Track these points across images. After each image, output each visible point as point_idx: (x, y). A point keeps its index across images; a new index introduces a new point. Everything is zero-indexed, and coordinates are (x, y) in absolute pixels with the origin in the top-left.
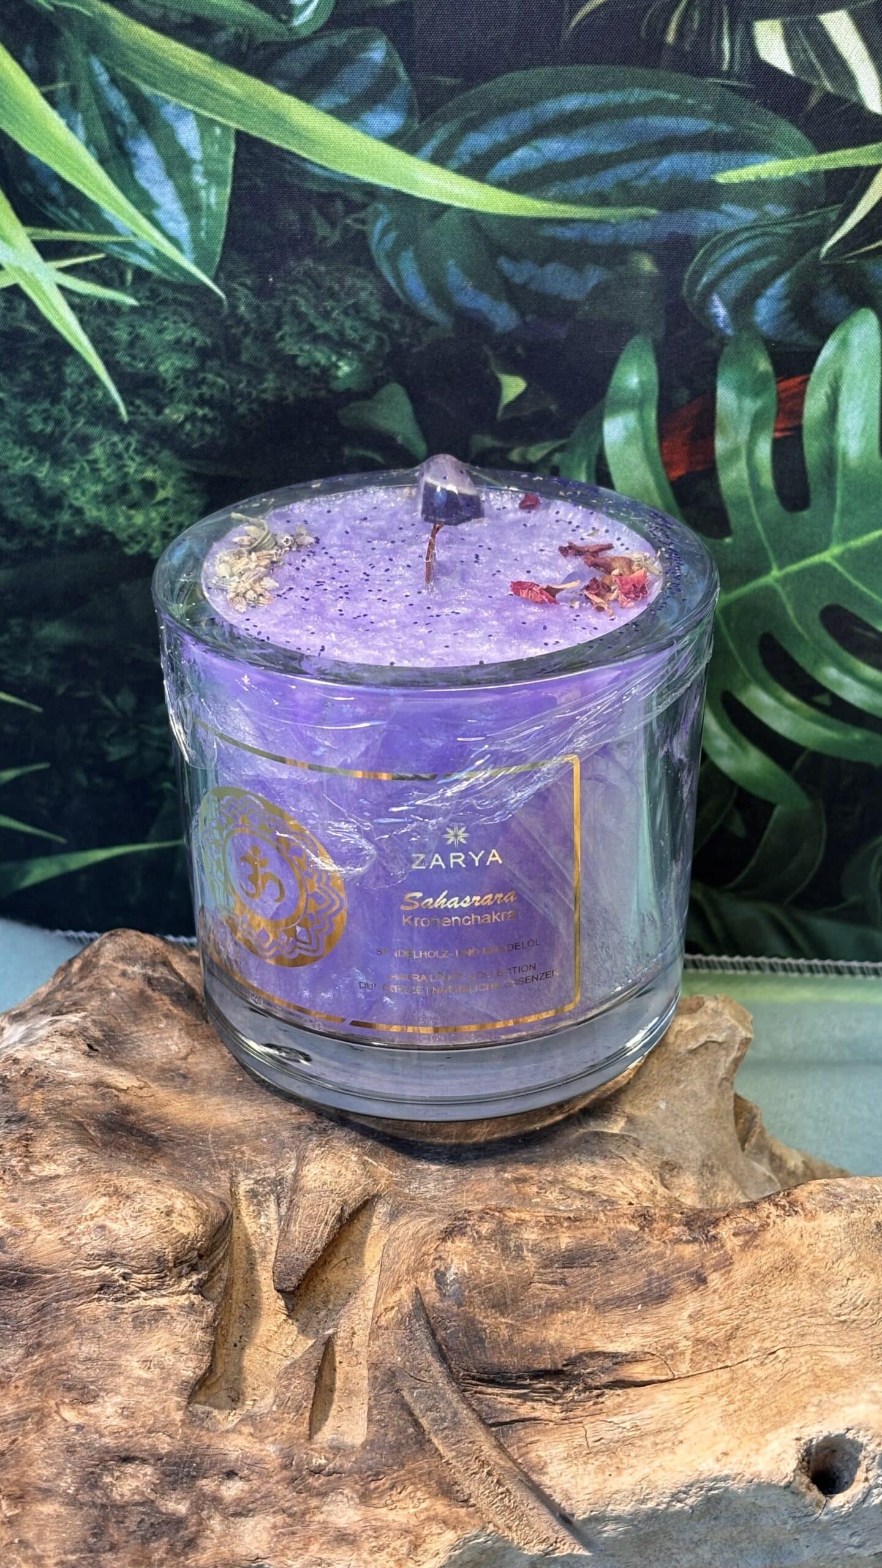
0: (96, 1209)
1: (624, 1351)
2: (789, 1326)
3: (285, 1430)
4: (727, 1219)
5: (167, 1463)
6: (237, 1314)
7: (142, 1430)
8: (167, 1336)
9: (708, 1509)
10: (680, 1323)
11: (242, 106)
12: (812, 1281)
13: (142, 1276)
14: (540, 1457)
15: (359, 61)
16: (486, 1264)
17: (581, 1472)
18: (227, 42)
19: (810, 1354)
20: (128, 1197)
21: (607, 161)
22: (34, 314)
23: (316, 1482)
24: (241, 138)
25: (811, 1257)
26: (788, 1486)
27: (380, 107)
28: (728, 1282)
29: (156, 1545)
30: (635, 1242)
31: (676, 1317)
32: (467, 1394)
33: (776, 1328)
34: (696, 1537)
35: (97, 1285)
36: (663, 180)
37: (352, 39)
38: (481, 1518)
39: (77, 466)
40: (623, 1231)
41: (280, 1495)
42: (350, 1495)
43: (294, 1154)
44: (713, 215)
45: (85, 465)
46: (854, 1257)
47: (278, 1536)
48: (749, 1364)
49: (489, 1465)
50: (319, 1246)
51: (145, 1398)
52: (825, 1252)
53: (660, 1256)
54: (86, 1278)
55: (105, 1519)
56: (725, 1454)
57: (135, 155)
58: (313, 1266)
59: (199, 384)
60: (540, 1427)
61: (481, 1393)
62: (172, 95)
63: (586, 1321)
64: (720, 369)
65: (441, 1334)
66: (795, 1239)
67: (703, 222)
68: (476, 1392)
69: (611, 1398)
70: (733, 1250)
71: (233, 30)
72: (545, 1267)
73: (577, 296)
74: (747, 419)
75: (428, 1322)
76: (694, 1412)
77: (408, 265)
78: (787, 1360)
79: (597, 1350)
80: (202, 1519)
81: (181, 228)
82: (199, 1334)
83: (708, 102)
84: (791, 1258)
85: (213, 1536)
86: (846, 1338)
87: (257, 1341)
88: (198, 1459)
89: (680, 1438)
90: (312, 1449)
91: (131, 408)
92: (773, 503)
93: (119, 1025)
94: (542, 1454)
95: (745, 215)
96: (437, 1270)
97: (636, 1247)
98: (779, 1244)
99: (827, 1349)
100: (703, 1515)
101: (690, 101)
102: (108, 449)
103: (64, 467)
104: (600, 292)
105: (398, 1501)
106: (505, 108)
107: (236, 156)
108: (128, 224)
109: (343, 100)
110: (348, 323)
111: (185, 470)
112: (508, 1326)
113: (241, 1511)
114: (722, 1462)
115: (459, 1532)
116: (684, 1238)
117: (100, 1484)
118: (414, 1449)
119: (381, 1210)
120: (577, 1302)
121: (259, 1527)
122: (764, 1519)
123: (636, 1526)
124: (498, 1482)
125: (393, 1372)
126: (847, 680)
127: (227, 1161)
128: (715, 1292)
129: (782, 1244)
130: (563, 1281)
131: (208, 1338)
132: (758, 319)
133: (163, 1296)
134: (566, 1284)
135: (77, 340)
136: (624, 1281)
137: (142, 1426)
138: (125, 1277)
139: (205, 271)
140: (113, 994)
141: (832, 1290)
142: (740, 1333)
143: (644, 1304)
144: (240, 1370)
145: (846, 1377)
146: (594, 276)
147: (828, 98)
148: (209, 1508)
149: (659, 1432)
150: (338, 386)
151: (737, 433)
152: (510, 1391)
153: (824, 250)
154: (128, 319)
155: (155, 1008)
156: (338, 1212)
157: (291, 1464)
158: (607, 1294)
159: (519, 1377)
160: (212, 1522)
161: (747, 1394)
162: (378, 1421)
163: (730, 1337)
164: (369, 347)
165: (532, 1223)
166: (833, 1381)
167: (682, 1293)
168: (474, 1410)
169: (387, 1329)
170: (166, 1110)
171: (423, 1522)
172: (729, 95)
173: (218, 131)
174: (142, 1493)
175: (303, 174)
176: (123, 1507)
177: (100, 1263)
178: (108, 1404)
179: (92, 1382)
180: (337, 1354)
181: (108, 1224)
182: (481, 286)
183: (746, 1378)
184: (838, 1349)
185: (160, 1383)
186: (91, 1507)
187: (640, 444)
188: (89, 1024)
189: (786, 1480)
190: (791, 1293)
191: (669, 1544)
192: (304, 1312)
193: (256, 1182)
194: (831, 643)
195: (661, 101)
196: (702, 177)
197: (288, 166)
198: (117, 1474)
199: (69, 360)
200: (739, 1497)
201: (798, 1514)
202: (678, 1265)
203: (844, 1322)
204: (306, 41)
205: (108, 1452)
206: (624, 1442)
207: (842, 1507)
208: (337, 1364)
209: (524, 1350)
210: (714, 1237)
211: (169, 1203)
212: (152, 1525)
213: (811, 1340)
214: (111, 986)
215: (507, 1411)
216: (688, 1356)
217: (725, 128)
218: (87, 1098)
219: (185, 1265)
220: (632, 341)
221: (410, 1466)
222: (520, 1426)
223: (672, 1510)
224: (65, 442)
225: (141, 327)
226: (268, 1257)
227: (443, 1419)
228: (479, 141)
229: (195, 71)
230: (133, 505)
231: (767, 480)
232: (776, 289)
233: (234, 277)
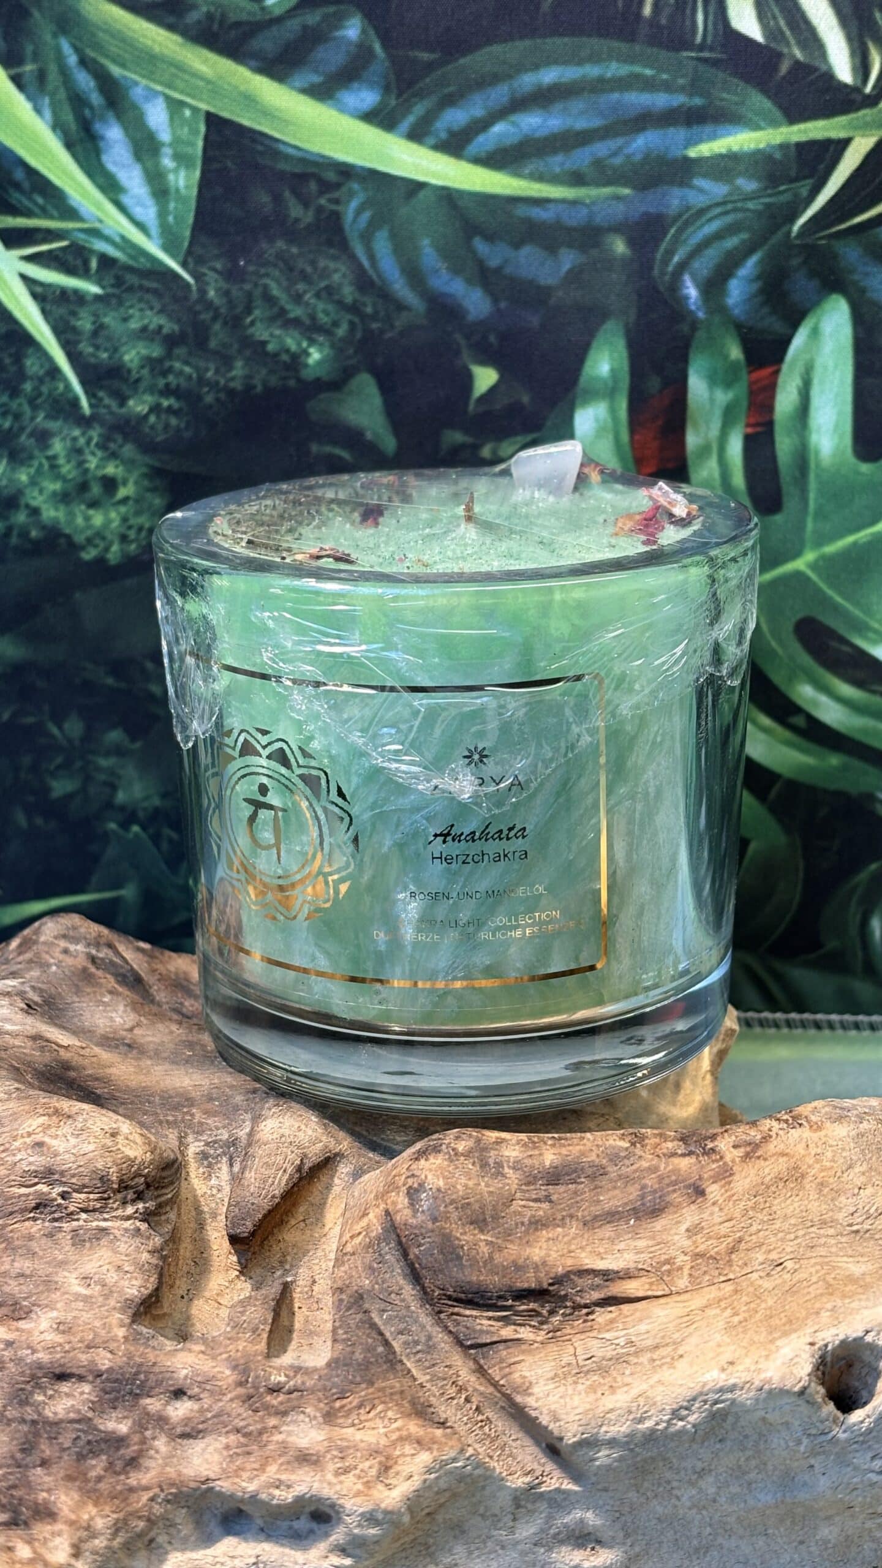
0: (33, 1127)
1: (616, 1269)
2: (796, 1237)
3: (240, 1348)
4: (726, 1134)
5: (108, 1380)
6: (185, 1269)
7: (80, 1345)
8: (110, 1254)
9: (713, 1428)
10: (676, 1238)
11: (213, 88)
12: (821, 1191)
13: (83, 1196)
14: (525, 1377)
15: (335, 38)
16: (463, 1180)
17: (570, 1392)
18: (199, 22)
19: (822, 1265)
20: (69, 1117)
21: (583, 138)
23: (274, 1400)
24: (212, 119)
25: (818, 1166)
26: (802, 1392)
27: (356, 85)
28: (729, 1193)
29: (94, 1462)
30: (627, 1157)
31: (672, 1232)
32: (442, 1316)
33: (782, 1240)
34: (699, 1465)
35: (33, 1205)
36: (638, 157)
37: (326, 17)
38: (459, 1440)
39: (36, 463)
40: (614, 1148)
41: (234, 1414)
42: (312, 1414)
43: (248, 1116)
44: (686, 191)
45: (44, 461)
46: (865, 1167)
47: (231, 1456)
48: (755, 1276)
49: (467, 1390)
50: (277, 1192)
51: (84, 1313)
52: (833, 1161)
53: (654, 1169)
54: (20, 1196)
55: (37, 1434)
56: (732, 1363)
57: (102, 138)
58: (270, 1212)
59: (162, 372)
60: (524, 1347)
61: (458, 1314)
62: (143, 76)
63: (574, 1238)
64: (691, 356)
65: (414, 1251)
66: (801, 1149)
67: (675, 199)
68: (453, 1314)
69: (601, 1316)
70: (733, 1161)
71: (204, 9)
72: (528, 1184)
73: (551, 281)
74: (719, 410)
75: (400, 1243)
76: (694, 1326)
77: (382, 245)
78: (796, 1271)
79: (586, 1267)
80: (145, 1438)
81: (148, 212)
82: (145, 1256)
83: (682, 76)
84: (796, 1168)
85: (158, 1456)
86: (859, 1248)
87: (207, 1294)
88: (142, 1377)
89: (680, 1352)
90: (270, 1367)
91: (93, 401)
93: (60, 994)
94: (527, 1374)
95: (717, 190)
96: (410, 1187)
97: (626, 1162)
98: (783, 1154)
99: (839, 1259)
100: (706, 1437)
101: (665, 76)
102: (69, 443)
103: (22, 463)
105: (366, 1421)
106: (483, 83)
107: (206, 139)
108: (93, 209)
109: (316, 79)
110: (320, 307)
111: (147, 465)
112: (488, 1243)
113: (190, 1433)
114: (729, 1371)
115: (435, 1453)
116: (680, 1152)
117: (31, 1401)
118: (385, 1367)
119: (344, 1169)
120: (563, 1219)
121: (211, 1449)
122: (775, 1440)
123: (632, 1450)
124: (477, 1409)
125: (361, 1297)
126: (823, 699)
127: (175, 1122)
128: (714, 1204)
129: (787, 1155)
130: (548, 1199)
131: (154, 1261)
132: (730, 300)
133: (105, 1220)
134: (550, 1201)
135: (39, 331)
136: (614, 1197)
137: (80, 1341)
138: (64, 1196)
139: (173, 256)
140: (54, 968)
141: (842, 1199)
142: (743, 1246)
143: (637, 1219)
144: (188, 1318)
145: (860, 1285)
146: (568, 260)
147: (801, 67)
148: (154, 1428)
149: (657, 1347)
150: (307, 375)
151: (708, 428)
152: (490, 1314)
153: (796, 228)
154: (93, 308)
155: (100, 985)
156: (298, 1162)
157: (247, 1381)
158: (596, 1210)
159: (500, 1297)
160: (157, 1443)
161: (752, 1305)
162: (344, 1340)
163: (733, 1250)
164: (340, 332)
165: (514, 1142)
166: (847, 1289)
167: (678, 1206)
168: (450, 1332)
169: (353, 1254)
170: (108, 1071)
171: (394, 1444)
172: (701, 68)
173: (187, 113)
174: (79, 1412)
175: (276, 154)
176: (56, 1424)
177: (36, 1180)
178: (42, 1319)
179: (25, 1299)
180: (296, 1300)
181: (47, 1139)
182: (456, 269)
183: (751, 1289)
184: (851, 1259)
185: (101, 1299)
186: (19, 1423)
187: (611, 437)
188: (28, 989)
189: (801, 1384)
190: (796, 1205)
191: (668, 1475)
192: (259, 1271)
193: (207, 1144)
194: (806, 659)
195: (637, 76)
196: (676, 153)
197: (260, 148)
198: (50, 1392)
199: (30, 351)
200: (747, 1411)
201: (814, 1431)
202: (673, 1178)
203: (857, 1232)
204: (279, 20)
205: (40, 1368)
206: (618, 1359)
207: (862, 1422)
208: (296, 1309)
209: (505, 1268)
210: (713, 1150)
211: (114, 1126)
212: (89, 1442)
213: (822, 1251)
214: (52, 961)
215: (488, 1332)
216: (686, 1271)
217: (698, 101)
218: (25, 1048)
219: (131, 1192)
220: (605, 327)
221: (380, 1384)
222: (501, 1346)
223: (672, 1430)
224: (23, 438)
225: (105, 315)
226: (219, 1218)
227: (417, 1343)
228: (457, 117)
229: (166, 52)
230: (93, 505)
231: (738, 479)
232: (750, 266)
233: (200, 261)
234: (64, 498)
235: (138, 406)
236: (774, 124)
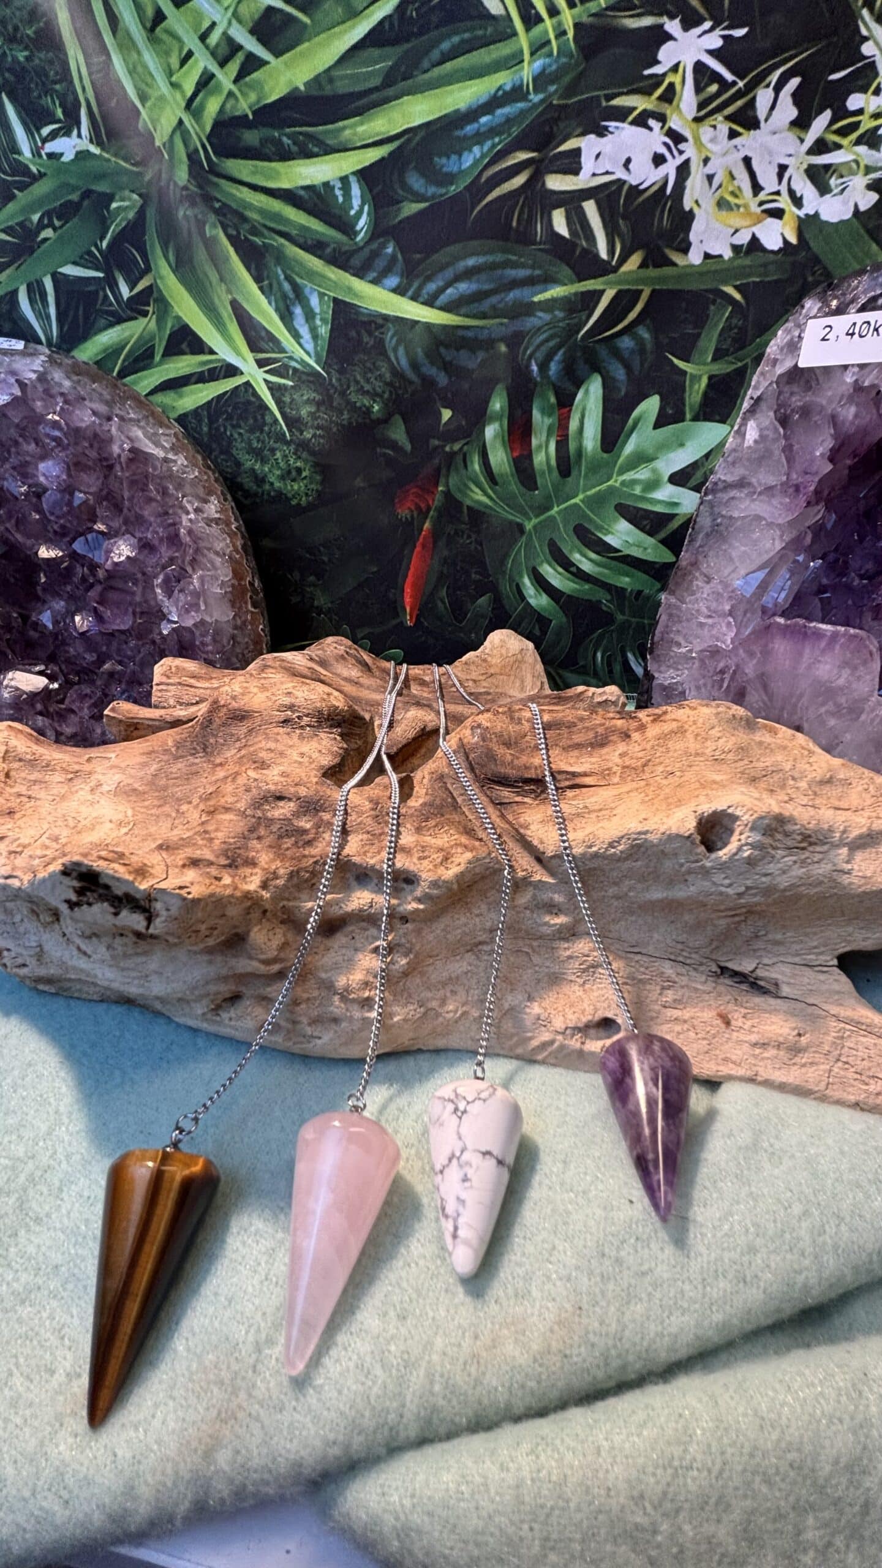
11: (336, 285)
15: (383, 254)
18: (330, 255)
21: (487, 294)
22: (255, 394)
24: (336, 301)
27: (390, 275)
36: (510, 303)
37: (380, 244)
39: (271, 463)
44: (532, 319)
45: (274, 461)
57: (294, 313)
59: (316, 419)
62: (309, 282)
64: (534, 399)
67: (527, 324)
71: (332, 250)
73: (473, 367)
74: (545, 428)
77: (401, 351)
81: (310, 347)
83: (531, 259)
91: (291, 433)
92: (556, 473)
95: (546, 317)
101: (522, 260)
102: (282, 453)
103: (266, 463)
104: (483, 362)
106: (442, 268)
107: (333, 309)
108: (291, 347)
109: (375, 274)
110: (378, 384)
126: (583, 559)
132: (551, 373)
135: (269, 402)
139: (319, 365)
146: (481, 355)
147: (585, 252)
150: (374, 417)
151: (541, 437)
153: (580, 336)
154: (290, 391)
164: (386, 396)
172: (539, 254)
173: (326, 298)
175: (359, 314)
182: (432, 363)
187: (501, 439)
194: (577, 542)
195: (510, 260)
196: (527, 299)
197: (354, 311)
198: (273, 805)
199: (267, 412)
204: (362, 248)
217: (537, 272)
220: (497, 387)
224: (266, 452)
225: (294, 394)
228: (432, 287)
229: (317, 269)
230: (294, 480)
231: (553, 462)
232: (558, 357)
233: (330, 366)
234: (282, 478)
235: (308, 435)
236: (572, 282)
